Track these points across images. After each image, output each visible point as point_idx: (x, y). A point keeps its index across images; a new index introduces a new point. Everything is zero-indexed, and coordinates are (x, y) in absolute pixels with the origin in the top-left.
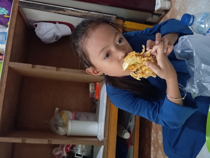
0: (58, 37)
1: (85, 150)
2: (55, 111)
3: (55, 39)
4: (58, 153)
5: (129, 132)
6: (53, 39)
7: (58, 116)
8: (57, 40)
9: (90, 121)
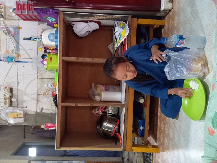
0: (90, 31)
1: (114, 111)
2: (92, 86)
4: (96, 113)
5: (144, 98)
7: (94, 89)
9: (117, 91)
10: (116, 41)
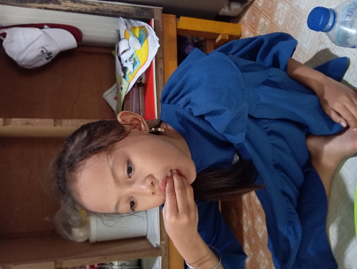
0: (51, 53)
1: (127, 263)
3: (45, 59)
6: (41, 60)
8: (50, 60)
10: (124, 77)
